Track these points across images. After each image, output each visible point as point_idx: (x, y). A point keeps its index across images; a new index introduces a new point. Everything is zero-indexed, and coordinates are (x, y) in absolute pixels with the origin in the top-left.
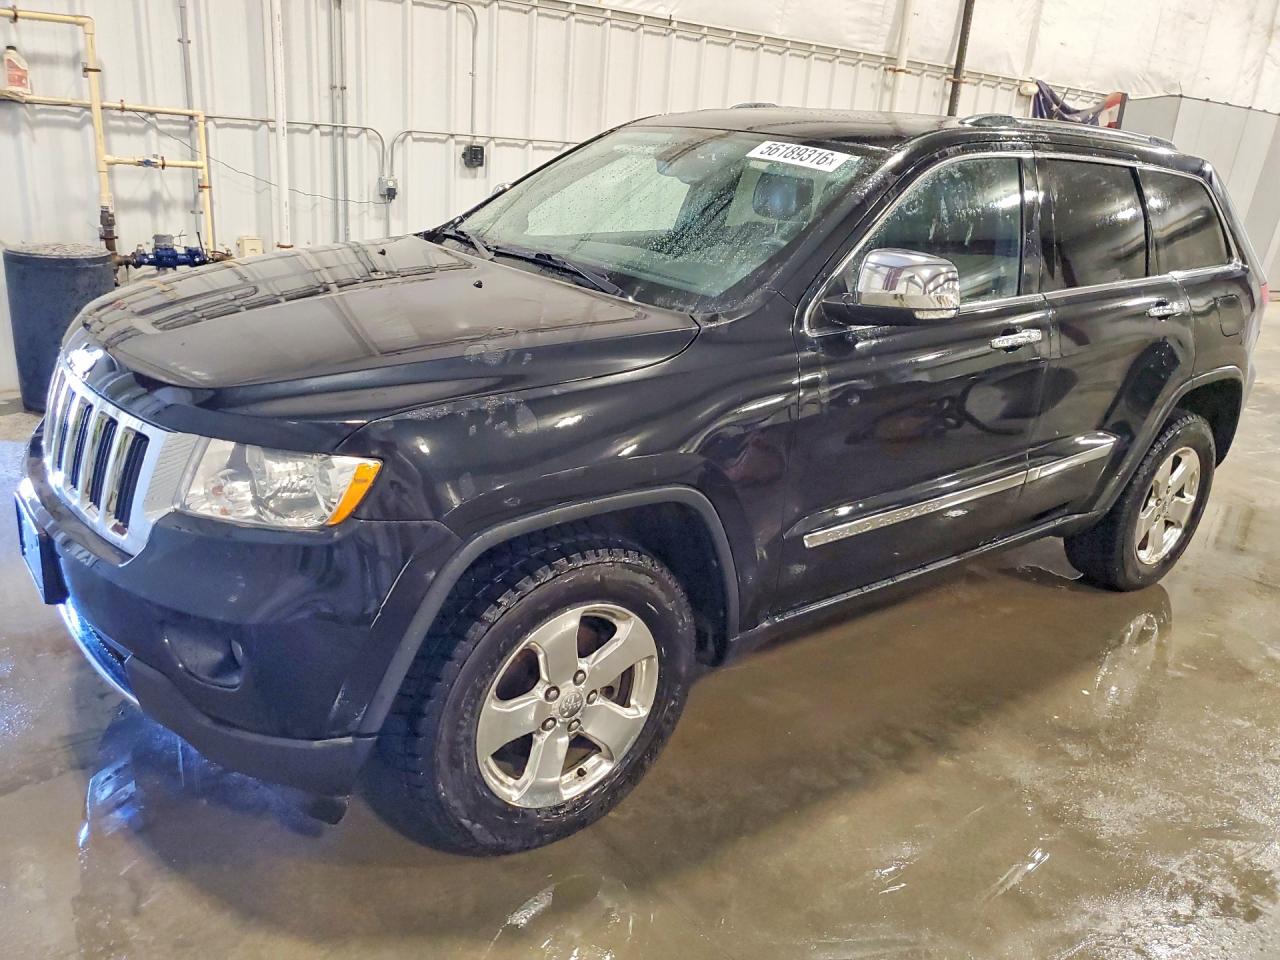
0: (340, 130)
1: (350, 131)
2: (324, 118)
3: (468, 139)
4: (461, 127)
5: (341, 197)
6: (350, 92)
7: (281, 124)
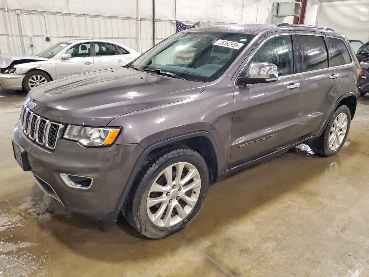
0: (21, 36)
1: (23, 36)
2: (19, 34)
3: (46, 37)
4: (45, 34)
5: (23, 46)
6: (23, 29)
7: (10, 35)
